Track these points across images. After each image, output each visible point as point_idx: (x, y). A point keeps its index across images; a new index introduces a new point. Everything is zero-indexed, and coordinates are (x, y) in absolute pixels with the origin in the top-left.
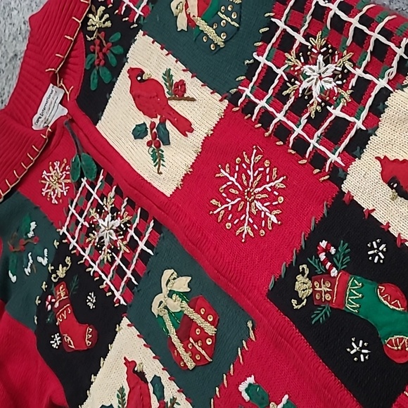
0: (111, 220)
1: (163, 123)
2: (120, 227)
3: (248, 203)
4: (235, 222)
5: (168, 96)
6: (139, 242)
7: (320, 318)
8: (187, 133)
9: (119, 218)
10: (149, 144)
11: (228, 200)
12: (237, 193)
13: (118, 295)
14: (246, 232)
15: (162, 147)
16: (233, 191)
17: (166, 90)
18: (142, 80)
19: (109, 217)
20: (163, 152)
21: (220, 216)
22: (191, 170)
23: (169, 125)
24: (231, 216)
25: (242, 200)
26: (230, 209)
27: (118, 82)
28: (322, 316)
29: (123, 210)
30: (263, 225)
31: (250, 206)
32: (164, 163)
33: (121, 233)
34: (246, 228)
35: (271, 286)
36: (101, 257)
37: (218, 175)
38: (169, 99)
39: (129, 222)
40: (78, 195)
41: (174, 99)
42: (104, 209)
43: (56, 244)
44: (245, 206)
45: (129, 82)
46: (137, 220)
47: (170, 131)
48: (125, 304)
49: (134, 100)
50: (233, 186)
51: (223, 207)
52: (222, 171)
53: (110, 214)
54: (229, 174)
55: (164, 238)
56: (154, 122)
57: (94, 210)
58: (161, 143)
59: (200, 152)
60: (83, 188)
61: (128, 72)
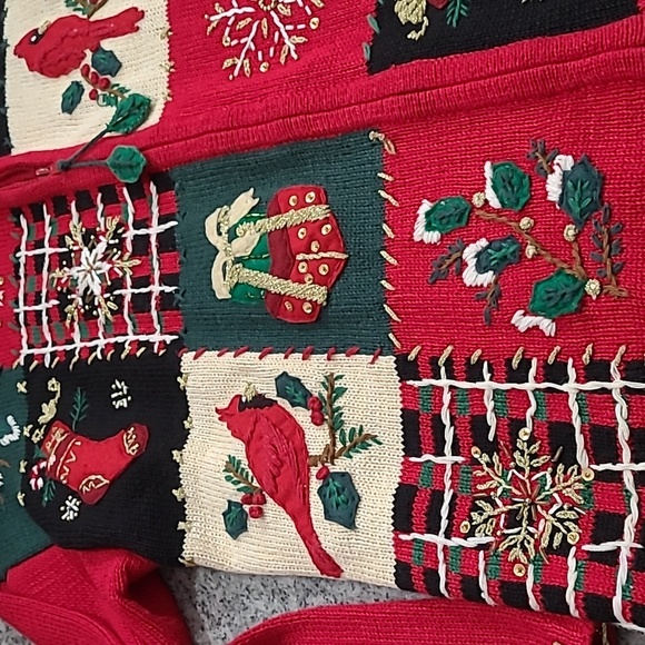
0: (91, 253)
2: (108, 247)
3: (273, 13)
4: (271, 54)
5: (85, 16)
6: (149, 231)
7: (460, 14)
9: (101, 238)
10: (93, 96)
11: (243, 41)
12: (249, 20)
13: (156, 338)
14: (293, 48)
15: (113, 81)
16: (242, 24)
17: (79, 14)
18: (40, 37)
19: (85, 253)
20: (118, 85)
21: (247, 69)
22: (172, 63)
23: (106, 44)
24: (260, 53)
25: (261, 20)
26: (253, 48)
27: (7, 81)
28: (461, 8)
29: (101, 220)
30: (309, 12)
31: (277, 13)
33: (115, 250)
34: (290, 43)
35: (367, 56)
36: (101, 320)
37: (210, 29)
38: (89, 17)
39: (119, 225)
40: (22, 281)
41: (95, 10)
42: (72, 251)
43: (21, 387)
44: (270, 20)
46: (131, 209)
47: (114, 49)
48: (176, 337)
50: (238, 18)
51: (243, 55)
52: (212, 18)
53: (85, 248)
54: (226, 11)
55: (182, 188)
56: (86, 65)
57: (58, 270)
58: (108, 77)
59: (170, 30)
60: (25, 265)
61: (15, 54)
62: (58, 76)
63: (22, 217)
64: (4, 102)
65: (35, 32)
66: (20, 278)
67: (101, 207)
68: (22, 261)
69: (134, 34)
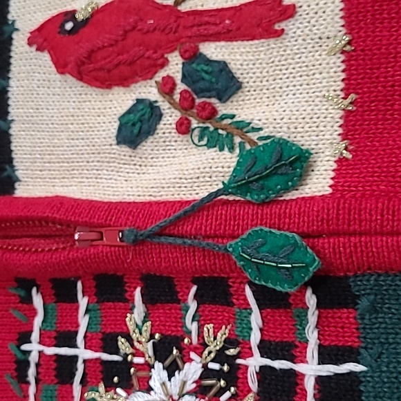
0: (171, 376)
1: (193, 56)
2: (207, 373)
6: (299, 368)
8: (277, 27)
9: (193, 355)
10: (183, 127)
15: (223, 109)
18: (79, 26)
19: (158, 374)
20: (233, 117)
23: (213, 50)
27: (12, 83)
29: (193, 327)
32: (262, 133)
38: (178, 2)
39: (229, 343)
40: (32, 390)
42: (131, 364)
45: (45, 57)
46: (256, 319)
47: (227, 58)
49: (81, 79)
53: (159, 366)
55: (373, 309)
56: (168, 77)
57: (102, 388)
58: (214, 101)
59: (349, 43)
60: (38, 365)
61: (30, 43)
62: (109, 87)
63: (34, 290)
64: (8, 113)
65: (70, 15)
66: (28, 383)
67: (193, 306)
68: (34, 358)
69: (272, 41)
